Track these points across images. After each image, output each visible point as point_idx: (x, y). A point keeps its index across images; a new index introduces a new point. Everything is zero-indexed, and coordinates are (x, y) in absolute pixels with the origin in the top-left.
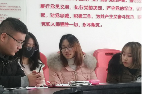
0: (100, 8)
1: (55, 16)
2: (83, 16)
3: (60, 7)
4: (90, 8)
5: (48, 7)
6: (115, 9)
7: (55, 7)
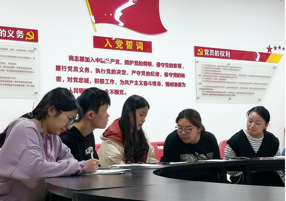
0: (124, 72)
1: (73, 80)
2: (105, 82)
3: (79, 70)
4: (113, 72)
5: (64, 69)
6: (141, 74)
7: (73, 69)
